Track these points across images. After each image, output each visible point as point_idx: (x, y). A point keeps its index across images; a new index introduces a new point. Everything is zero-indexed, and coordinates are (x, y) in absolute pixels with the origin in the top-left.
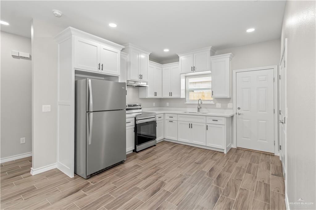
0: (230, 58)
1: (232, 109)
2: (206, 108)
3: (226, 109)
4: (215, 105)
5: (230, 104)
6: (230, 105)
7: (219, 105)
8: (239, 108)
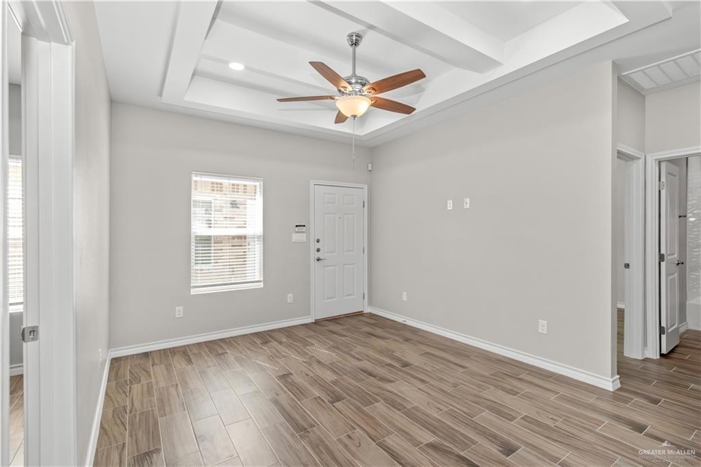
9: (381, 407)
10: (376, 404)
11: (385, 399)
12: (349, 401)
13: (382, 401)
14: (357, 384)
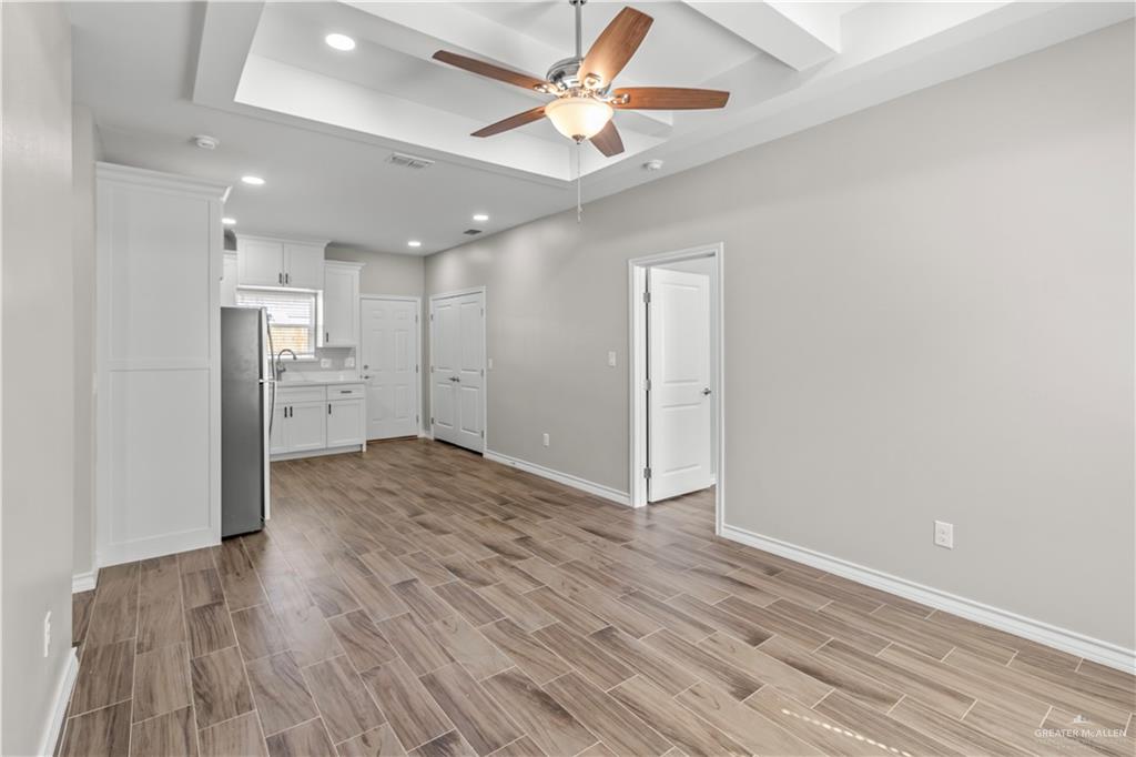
0: (361, 271)
1: (354, 368)
2: (296, 370)
3: (340, 369)
4: (319, 362)
5: (350, 359)
6: (349, 362)
7: (326, 363)
8: (366, 367)
9: (533, 625)
10: (540, 628)
11: (523, 636)
12: (585, 633)
13: (529, 633)
14: (574, 669)
